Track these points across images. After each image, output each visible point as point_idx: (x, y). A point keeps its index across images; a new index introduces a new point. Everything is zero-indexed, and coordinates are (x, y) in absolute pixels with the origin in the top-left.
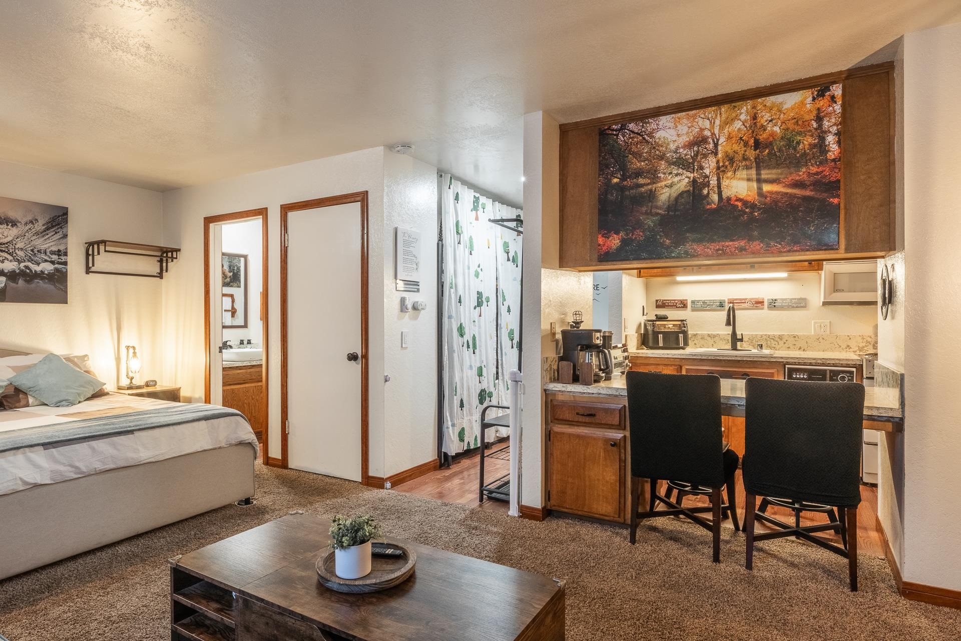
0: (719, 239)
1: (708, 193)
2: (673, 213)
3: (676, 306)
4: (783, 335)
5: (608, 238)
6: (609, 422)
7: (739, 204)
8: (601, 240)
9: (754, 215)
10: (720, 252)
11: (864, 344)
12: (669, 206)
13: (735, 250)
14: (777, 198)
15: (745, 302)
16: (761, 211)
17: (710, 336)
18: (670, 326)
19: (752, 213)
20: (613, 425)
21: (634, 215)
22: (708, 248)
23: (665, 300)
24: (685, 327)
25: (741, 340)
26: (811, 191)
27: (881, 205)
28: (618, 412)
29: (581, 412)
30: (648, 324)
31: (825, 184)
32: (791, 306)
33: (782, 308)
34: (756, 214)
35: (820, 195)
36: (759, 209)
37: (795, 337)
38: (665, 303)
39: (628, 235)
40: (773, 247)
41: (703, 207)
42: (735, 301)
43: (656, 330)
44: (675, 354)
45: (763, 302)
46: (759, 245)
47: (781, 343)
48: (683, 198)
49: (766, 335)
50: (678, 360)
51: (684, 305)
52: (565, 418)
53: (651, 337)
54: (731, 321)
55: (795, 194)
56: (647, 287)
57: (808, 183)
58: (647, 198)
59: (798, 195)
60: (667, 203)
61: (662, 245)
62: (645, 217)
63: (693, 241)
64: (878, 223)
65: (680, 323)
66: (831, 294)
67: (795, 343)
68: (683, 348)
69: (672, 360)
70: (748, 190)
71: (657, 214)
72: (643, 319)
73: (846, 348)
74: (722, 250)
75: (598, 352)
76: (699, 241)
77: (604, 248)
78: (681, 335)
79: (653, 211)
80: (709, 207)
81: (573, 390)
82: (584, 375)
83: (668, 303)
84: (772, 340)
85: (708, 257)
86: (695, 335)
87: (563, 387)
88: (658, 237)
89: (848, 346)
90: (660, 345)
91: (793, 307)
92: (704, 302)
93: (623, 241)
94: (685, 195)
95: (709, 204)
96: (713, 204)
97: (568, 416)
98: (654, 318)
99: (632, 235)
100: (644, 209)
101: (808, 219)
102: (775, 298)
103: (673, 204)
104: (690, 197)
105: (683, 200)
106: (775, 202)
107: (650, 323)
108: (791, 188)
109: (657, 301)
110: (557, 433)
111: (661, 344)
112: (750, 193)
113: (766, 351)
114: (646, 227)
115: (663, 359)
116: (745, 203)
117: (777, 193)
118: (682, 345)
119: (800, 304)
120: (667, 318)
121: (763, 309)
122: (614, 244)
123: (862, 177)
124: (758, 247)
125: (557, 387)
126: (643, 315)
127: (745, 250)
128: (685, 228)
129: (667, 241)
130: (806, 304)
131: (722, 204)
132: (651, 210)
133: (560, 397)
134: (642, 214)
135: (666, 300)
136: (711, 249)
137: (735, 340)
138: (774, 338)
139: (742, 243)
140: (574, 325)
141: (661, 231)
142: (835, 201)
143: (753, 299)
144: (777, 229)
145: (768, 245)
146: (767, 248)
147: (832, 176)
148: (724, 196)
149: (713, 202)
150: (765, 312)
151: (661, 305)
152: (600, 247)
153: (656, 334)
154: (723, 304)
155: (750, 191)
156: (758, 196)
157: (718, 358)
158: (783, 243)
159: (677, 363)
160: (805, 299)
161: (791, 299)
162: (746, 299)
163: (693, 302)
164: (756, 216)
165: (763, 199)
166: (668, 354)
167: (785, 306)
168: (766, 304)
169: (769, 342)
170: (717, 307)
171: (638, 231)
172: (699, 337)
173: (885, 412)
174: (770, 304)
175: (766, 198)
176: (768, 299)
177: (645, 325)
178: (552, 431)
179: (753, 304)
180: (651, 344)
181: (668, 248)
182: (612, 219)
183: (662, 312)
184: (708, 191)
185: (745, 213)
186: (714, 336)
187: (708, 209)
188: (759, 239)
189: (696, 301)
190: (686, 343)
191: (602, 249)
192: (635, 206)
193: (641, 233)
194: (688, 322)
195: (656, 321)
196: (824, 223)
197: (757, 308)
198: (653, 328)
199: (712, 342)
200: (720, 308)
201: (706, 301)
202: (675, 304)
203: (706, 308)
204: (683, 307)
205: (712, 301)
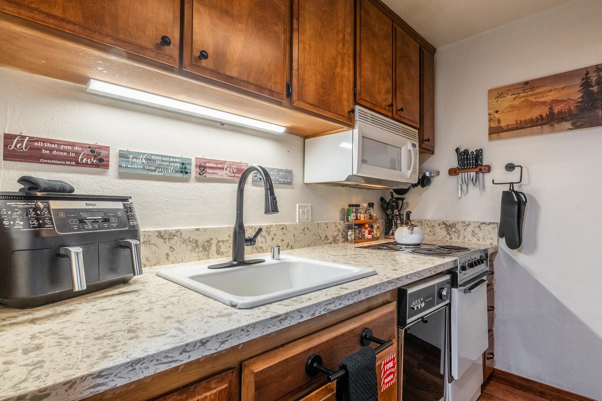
11: (336, 234)
15: (223, 169)
17: (162, 237)
23: (38, 140)
24: (132, 216)
25: (252, 241)
32: (278, 180)
38: (40, 149)
42: (207, 165)
51: (101, 160)
65: (119, 205)
73: (325, 239)
83: (51, 150)
89: (326, 237)
91: (280, 183)
92: (149, 159)
109: (9, 139)
111: (80, 284)
119: (287, 179)
120: (72, 191)
130: (292, 179)
135: (44, 141)
137: (244, 242)
143: (233, 163)
151: (25, 151)
154: (188, 166)
160: (290, 172)
161: (279, 171)
162: (224, 162)
163: (123, 155)
170: (176, 172)
179: (233, 173)
186: (171, 236)
189: (131, 153)
195: (40, 198)
198: (40, 226)
199: (167, 250)
200: (180, 175)
201: (153, 157)
202: (73, 155)
203: (153, 173)
204: (97, 166)
205: (168, 159)
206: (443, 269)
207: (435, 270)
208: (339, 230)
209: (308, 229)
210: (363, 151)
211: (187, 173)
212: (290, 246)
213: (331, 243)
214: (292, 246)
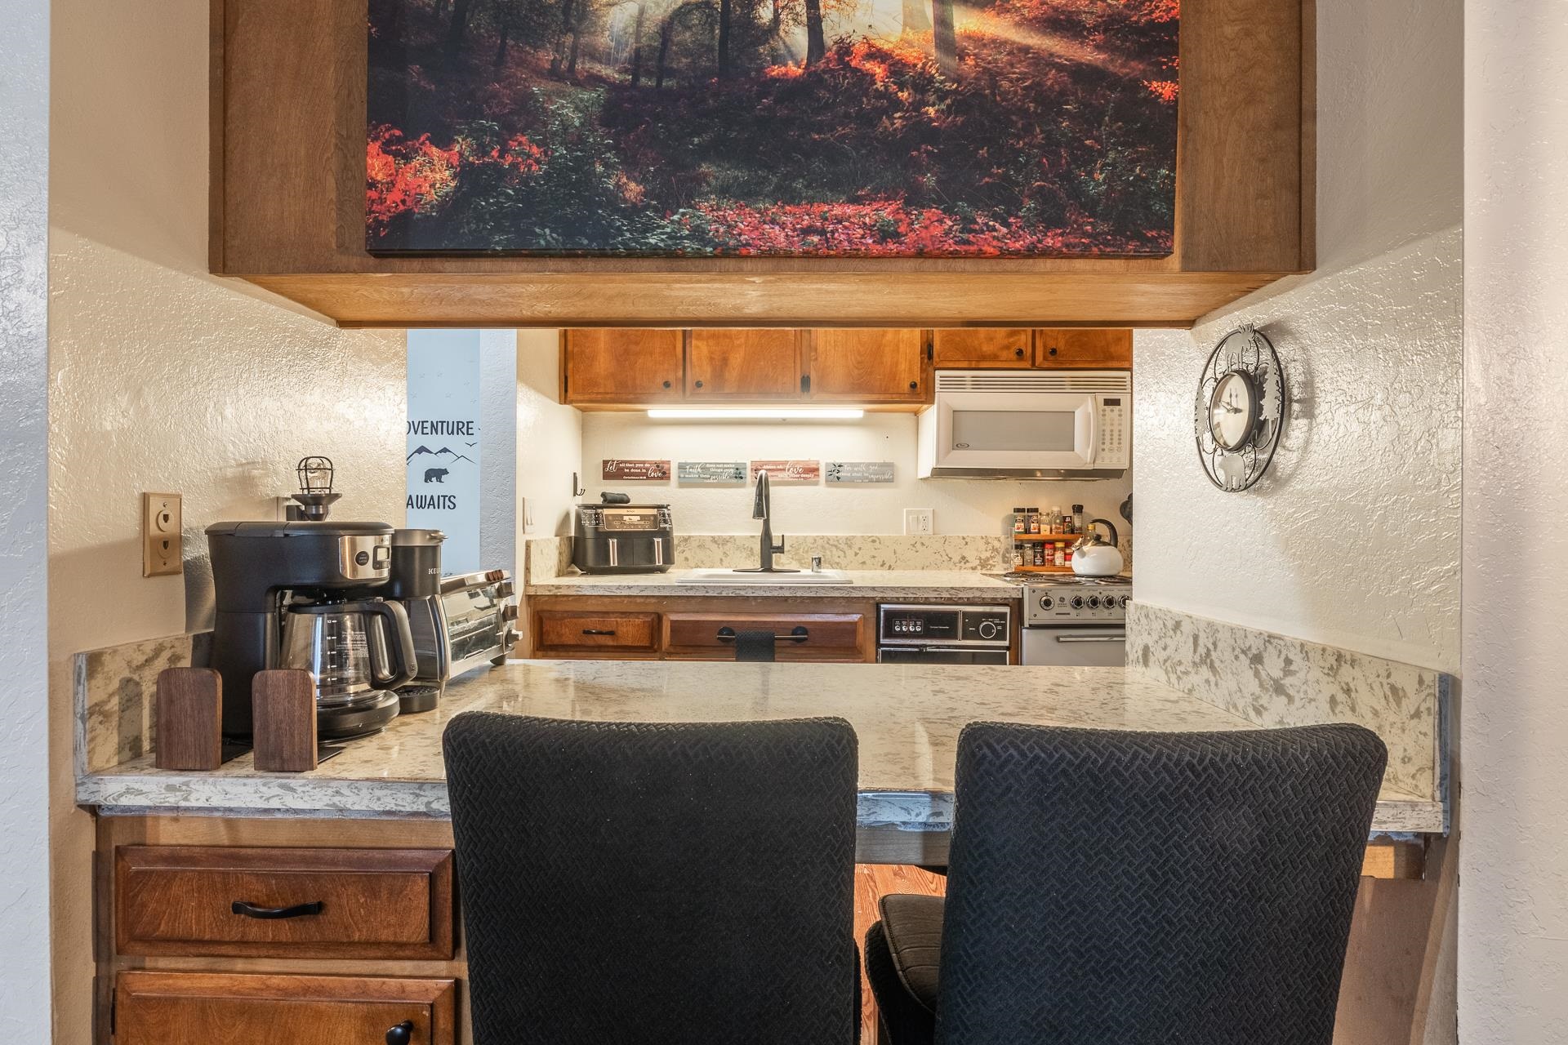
0: (811, 193)
1: (776, 20)
2: (652, 83)
3: (645, 474)
4: (854, 537)
5: (407, 158)
6: (385, 935)
7: (879, 70)
8: (377, 166)
9: (926, 113)
10: (816, 239)
11: (988, 554)
12: (637, 51)
13: (863, 237)
14: (996, 61)
15: (784, 470)
16: (948, 101)
17: (716, 542)
18: (632, 519)
19: (917, 106)
20: (401, 945)
21: (508, 77)
22: (773, 222)
23: (622, 462)
24: (665, 522)
25: (781, 550)
26: (1098, 47)
27: (1277, 126)
28: (421, 885)
29: (256, 890)
30: (585, 514)
31: (1142, 31)
32: (867, 478)
33: (852, 482)
34: (931, 111)
35: (1123, 66)
36: (942, 95)
37: (874, 541)
38: (623, 469)
39: (485, 154)
40: (982, 232)
41: (760, 69)
42: (767, 467)
43: (603, 527)
44: (646, 587)
45: (817, 470)
46: (941, 221)
47: (850, 553)
48: (689, 28)
49: (823, 537)
50: (653, 600)
51: (664, 473)
52: (180, 931)
53: (590, 545)
54: (762, 508)
55: (1051, 55)
56: (585, 430)
57: (1090, 21)
58: (559, 13)
59: (1060, 57)
60: (632, 40)
61: (613, 201)
62: (551, 86)
63: (724, 191)
64: (1269, 180)
65: (654, 512)
66: (948, 453)
67: (874, 553)
68: (662, 570)
69: (638, 600)
70: (905, 25)
71: (595, 80)
72: (572, 505)
73: (960, 562)
74: (822, 232)
75: (368, 615)
76: (745, 194)
77: (392, 198)
78: (658, 540)
79: (579, 66)
80: (776, 71)
81: (216, 802)
82: (273, 727)
83: (630, 468)
84: (834, 549)
85: (774, 258)
86: (686, 540)
87: (170, 788)
88: (599, 169)
89: (963, 558)
90: (612, 565)
91: (871, 481)
92: (704, 468)
93: (465, 172)
94: (695, 18)
95: (777, 59)
96: (790, 62)
97: (195, 917)
98: (599, 501)
99: (502, 156)
100: (546, 57)
101: (1087, 142)
102: (838, 461)
103: (655, 49)
104: (712, 31)
105: (688, 34)
106: (992, 75)
107: (589, 511)
108: (1038, 30)
109: (605, 463)
110: (145, 1002)
111: (614, 562)
112: (911, 35)
113: (831, 575)
114: (555, 126)
115: (618, 600)
116: (897, 68)
117: (998, 44)
118: (659, 562)
119: (882, 475)
120: (628, 501)
121: (816, 484)
122: (432, 186)
123: (1229, 30)
124: (937, 231)
125: (140, 793)
126: (575, 493)
127: (896, 236)
128: (696, 140)
129: (632, 185)
130: (893, 475)
131: (821, 64)
132: (572, 64)
133: (168, 835)
134: (539, 73)
135: (626, 462)
136: (783, 227)
137: (769, 549)
138: (836, 543)
139: (887, 213)
140: (303, 508)
141: (609, 148)
142: (1165, 90)
143: (798, 462)
144: (995, 170)
145: (967, 223)
146: (965, 236)
147: (1157, 7)
148: (830, 36)
149: (792, 56)
150: (820, 491)
151: (615, 471)
152: (373, 194)
153: (602, 538)
154: (743, 471)
155: (912, 28)
156: (937, 46)
157: (743, 593)
158: (1012, 220)
159: (651, 609)
160: (890, 466)
161: (868, 465)
162: (788, 462)
163: (682, 467)
164: (931, 120)
165: (952, 62)
166: (629, 587)
167: (859, 478)
168: (823, 473)
169: (828, 552)
170: (731, 478)
171: (523, 139)
172: (695, 544)
174: (830, 473)
175: (962, 59)
176: (827, 464)
177: (579, 518)
178: (120, 996)
179: (798, 473)
180: (591, 562)
181: (632, 212)
182: (422, 83)
183: (616, 488)
184: (776, 11)
185: (897, 104)
186: (725, 541)
187: (775, 80)
188: (939, 201)
189: (687, 464)
190: (668, 559)
191: (382, 201)
192: (511, 42)
193: (535, 149)
194: (673, 512)
195: (601, 507)
196: (1133, 162)
197: (806, 482)
198: (597, 524)
199: (721, 555)
200: (735, 481)
201: (708, 466)
202: (644, 471)
203: (708, 481)
204: (661, 478)
205: (721, 466)
206: (978, 594)
207: (953, 592)
208: (994, 550)
209: (923, 544)
210: (957, 434)
211: (741, 478)
212: (887, 565)
213: (974, 569)
214: (890, 567)
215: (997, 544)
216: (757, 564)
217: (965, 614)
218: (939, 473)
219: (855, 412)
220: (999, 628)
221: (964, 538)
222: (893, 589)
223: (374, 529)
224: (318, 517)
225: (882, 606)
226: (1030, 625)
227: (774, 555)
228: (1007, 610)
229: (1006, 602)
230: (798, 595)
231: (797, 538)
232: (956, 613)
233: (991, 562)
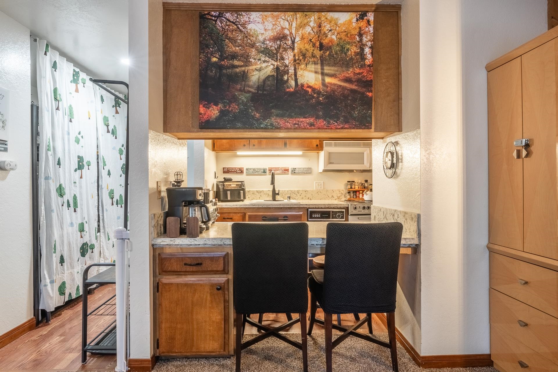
0: (295, 116)
1: (288, 79)
2: (261, 92)
3: (236, 172)
4: (299, 190)
5: (208, 108)
6: (215, 269)
7: (310, 90)
8: (202, 110)
9: (320, 99)
10: (297, 126)
11: (340, 195)
12: (258, 86)
13: (307, 125)
14: (334, 88)
15: (279, 170)
16: (325, 97)
17: (258, 192)
18: (233, 186)
19: (318, 98)
20: (218, 271)
21: (230, 91)
22: (288, 122)
23: (229, 168)
24: (243, 186)
25: (278, 194)
26: (356, 85)
27: (394, 101)
28: (222, 259)
29: (189, 262)
30: (220, 184)
31: (364, 82)
32: (303, 172)
33: (299, 174)
34: (321, 99)
35: (361, 89)
36: (323, 95)
37: (306, 191)
38: (229, 170)
39: (226, 107)
40: (332, 124)
41: (285, 90)
42: (272, 169)
43: (226, 188)
44: (241, 205)
45: (288, 170)
46: (323, 122)
47: (298, 195)
48: (269, 81)
49: (290, 190)
50: (243, 209)
51: (242, 171)
52: (173, 269)
53: (222, 193)
54: (273, 183)
55: (346, 87)
56: (217, 158)
57: (354, 80)
58: (241, 77)
59: (348, 87)
60: (257, 83)
61: (253, 117)
62: (240, 93)
63: (277, 116)
64: (392, 113)
65: (240, 183)
66: (327, 165)
67: (306, 195)
68: (242, 201)
69: (239, 209)
70: (315, 80)
71: (249, 92)
72: (215, 181)
73: (332, 197)
74: (298, 124)
75: (201, 207)
76: (282, 116)
77: (205, 117)
78: (242, 192)
79: (246, 89)
80: (288, 90)
81: (181, 243)
82: (190, 228)
83: (231, 170)
84: (294, 194)
85: (288, 129)
86: (249, 191)
87: (171, 241)
88: (250, 111)
89: (333, 196)
90: (228, 199)
91: (305, 173)
92: (254, 170)
93: (221, 111)
94: (271, 78)
95: (288, 88)
96: (291, 88)
97: (176, 267)
98: (223, 180)
99: (229, 108)
100: (239, 87)
101: (354, 105)
102: (295, 167)
103: (262, 85)
104: (274, 81)
105: (269, 82)
106: (333, 91)
107: (221, 183)
108: (343, 82)
109: (224, 168)
110: (166, 284)
112: (316, 83)
113: (293, 201)
114: (241, 101)
115: (233, 209)
116: (314, 89)
117: (335, 85)
118: (242, 198)
119: (308, 171)
120: (232, 180)
121: (288, 174)
122: (214, 114)
123: (384, 81)
124: (322, 124)
125: (165, 242)
126: (215, 178)
127: (314, 125)
128: (271, 105)
129: (257, 114)
130: (311, 171)
131: (298, 89)
132: (244, 88)
133: (168, 251)
134: (237, 90)
135: (230, 168)
136: (290, 123)
137: (275, 194)
138: (294, 192)
139: (312, 120)
140: (176, 184)
141: (252, 106)
142: (370, 94)
143: (282, 168)
144: (334, 111)
145: (329, 123)
146: (328, 125)
147: (368, 77)
148: (299, 83)
149: (291, 87)
150: (289, 176)
151: (226, 171)
152: (201, 116)
153: (225, 191)
154: (266, 170)
155: (317, 81)
156: (322, 85)
157: (269, 206)
158: (338, 122)
159: (242, 211)
160: (310, 168)
161: (304, 168)
162: (279, 168)
163: (247, 169)
164: (321, 101)
165: (325, 88)
166: (236, 205)
167: (301, 172)
168: (290, 171)
169: (292, 195)
171: (234, 104)
172: (251, 193)
173: (410, 241)
174: (292, 171)
175: (327, 88)
176: (291, 168)
177: (217, 185)
178: (160, 283)
179: (282, 171)
180: (222, 199)
181: (258, 120)
182: (212, 92)
183: (228, 176)
184: (288, 77)
185: (314, 97)
186: (261, 192)
187: (288, 92)
188: (323, 118)
189: (249, 168)
190: (245, 198)
191: (203, 117)
192: (231, 83)
193: (236, 106)
194: (246, 183)
195: (225, 182)
196: (363, 110)
197: (285, 174)
198: (224, 187)
199: (259, 196)
200: (263, 173)
201: (255, 169)
203: (255, 174)
204: (241, 173)
205: (259, 169)
206: (336, 206)
207: (329, 205)
208: (342, 194)
209: (320, 192)
210: (330, 159)
211: (265, 173)
212: (310, 199)
213: (336, 199)
214: (311, 199)
215: (342, 192)
216: (271, 199)
217: (333, 212)
218: (325, 171)
219: (300, 153)
220: (342, 215)
221: (332, 190)
222: (312, 205)
223: (201, 189)
224: (179, 186)
225: (309, 210)
226: (351, 214)
227: (276, 196)
228: (344, 210)
229: (344, 208)
230: (285, 207)
231: (282, 191)
232: (330, 211)
233: (341, 197)
